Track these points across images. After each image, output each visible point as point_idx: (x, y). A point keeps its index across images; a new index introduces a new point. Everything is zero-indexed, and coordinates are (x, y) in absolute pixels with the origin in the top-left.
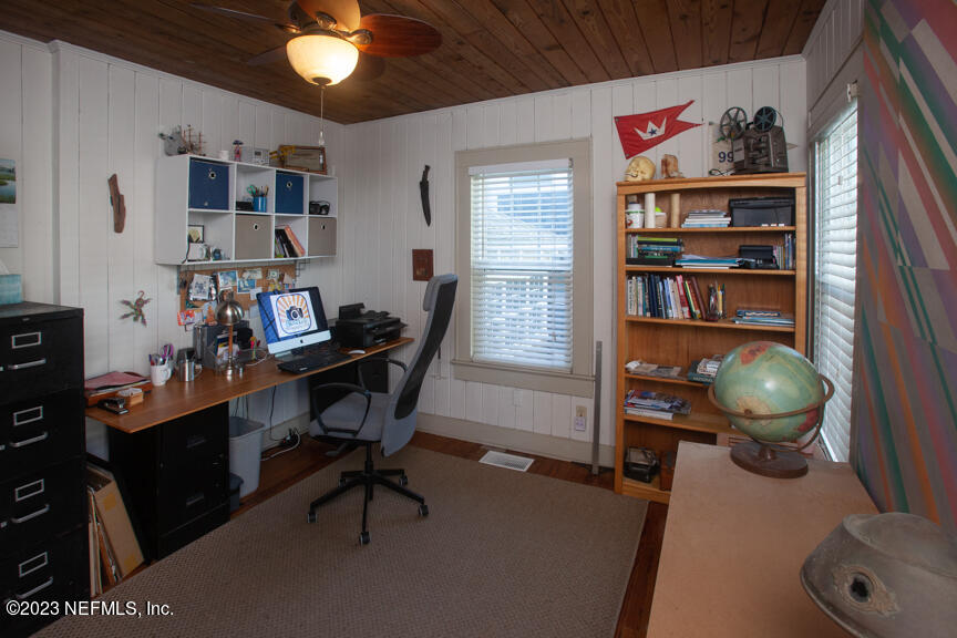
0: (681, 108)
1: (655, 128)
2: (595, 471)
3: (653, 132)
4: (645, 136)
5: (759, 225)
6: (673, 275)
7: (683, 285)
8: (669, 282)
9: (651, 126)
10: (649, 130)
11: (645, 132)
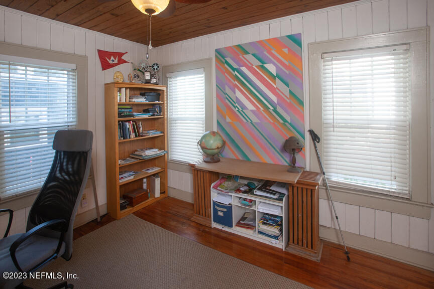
0: (123, 54)
1: (114, 59)
2: (99, 219)
3: (113, 61)
4: (111, 62)
5: (154, 101)
6: (129, 121)
7: (133, 125)
8: (127, 124)
9: (112, 58)
10: (111, 60)
11: (110, 59)
